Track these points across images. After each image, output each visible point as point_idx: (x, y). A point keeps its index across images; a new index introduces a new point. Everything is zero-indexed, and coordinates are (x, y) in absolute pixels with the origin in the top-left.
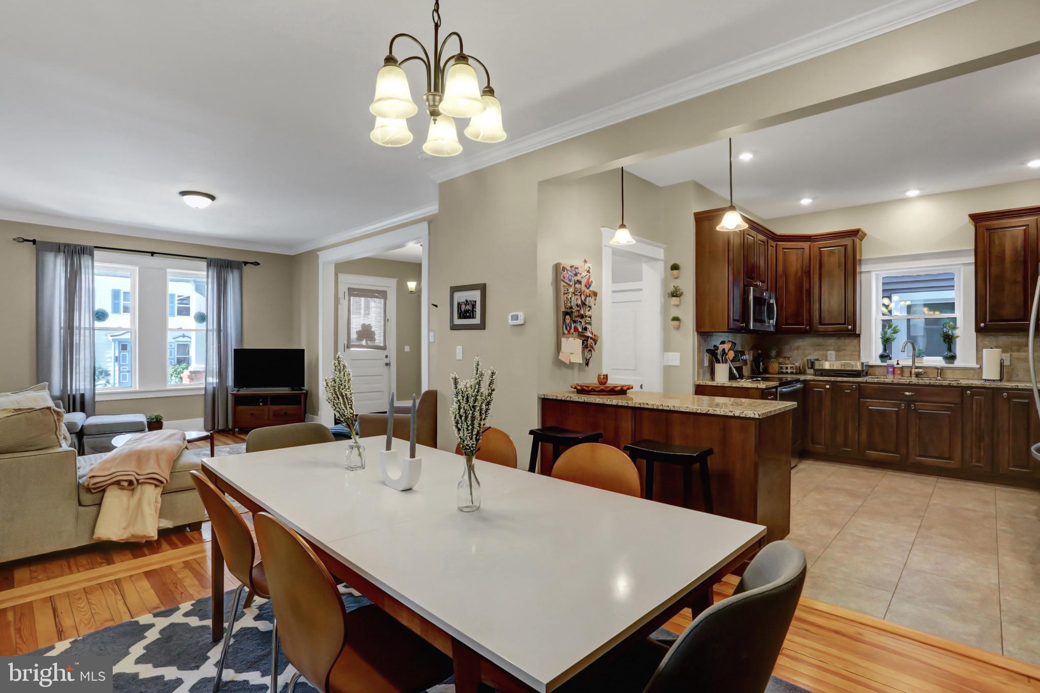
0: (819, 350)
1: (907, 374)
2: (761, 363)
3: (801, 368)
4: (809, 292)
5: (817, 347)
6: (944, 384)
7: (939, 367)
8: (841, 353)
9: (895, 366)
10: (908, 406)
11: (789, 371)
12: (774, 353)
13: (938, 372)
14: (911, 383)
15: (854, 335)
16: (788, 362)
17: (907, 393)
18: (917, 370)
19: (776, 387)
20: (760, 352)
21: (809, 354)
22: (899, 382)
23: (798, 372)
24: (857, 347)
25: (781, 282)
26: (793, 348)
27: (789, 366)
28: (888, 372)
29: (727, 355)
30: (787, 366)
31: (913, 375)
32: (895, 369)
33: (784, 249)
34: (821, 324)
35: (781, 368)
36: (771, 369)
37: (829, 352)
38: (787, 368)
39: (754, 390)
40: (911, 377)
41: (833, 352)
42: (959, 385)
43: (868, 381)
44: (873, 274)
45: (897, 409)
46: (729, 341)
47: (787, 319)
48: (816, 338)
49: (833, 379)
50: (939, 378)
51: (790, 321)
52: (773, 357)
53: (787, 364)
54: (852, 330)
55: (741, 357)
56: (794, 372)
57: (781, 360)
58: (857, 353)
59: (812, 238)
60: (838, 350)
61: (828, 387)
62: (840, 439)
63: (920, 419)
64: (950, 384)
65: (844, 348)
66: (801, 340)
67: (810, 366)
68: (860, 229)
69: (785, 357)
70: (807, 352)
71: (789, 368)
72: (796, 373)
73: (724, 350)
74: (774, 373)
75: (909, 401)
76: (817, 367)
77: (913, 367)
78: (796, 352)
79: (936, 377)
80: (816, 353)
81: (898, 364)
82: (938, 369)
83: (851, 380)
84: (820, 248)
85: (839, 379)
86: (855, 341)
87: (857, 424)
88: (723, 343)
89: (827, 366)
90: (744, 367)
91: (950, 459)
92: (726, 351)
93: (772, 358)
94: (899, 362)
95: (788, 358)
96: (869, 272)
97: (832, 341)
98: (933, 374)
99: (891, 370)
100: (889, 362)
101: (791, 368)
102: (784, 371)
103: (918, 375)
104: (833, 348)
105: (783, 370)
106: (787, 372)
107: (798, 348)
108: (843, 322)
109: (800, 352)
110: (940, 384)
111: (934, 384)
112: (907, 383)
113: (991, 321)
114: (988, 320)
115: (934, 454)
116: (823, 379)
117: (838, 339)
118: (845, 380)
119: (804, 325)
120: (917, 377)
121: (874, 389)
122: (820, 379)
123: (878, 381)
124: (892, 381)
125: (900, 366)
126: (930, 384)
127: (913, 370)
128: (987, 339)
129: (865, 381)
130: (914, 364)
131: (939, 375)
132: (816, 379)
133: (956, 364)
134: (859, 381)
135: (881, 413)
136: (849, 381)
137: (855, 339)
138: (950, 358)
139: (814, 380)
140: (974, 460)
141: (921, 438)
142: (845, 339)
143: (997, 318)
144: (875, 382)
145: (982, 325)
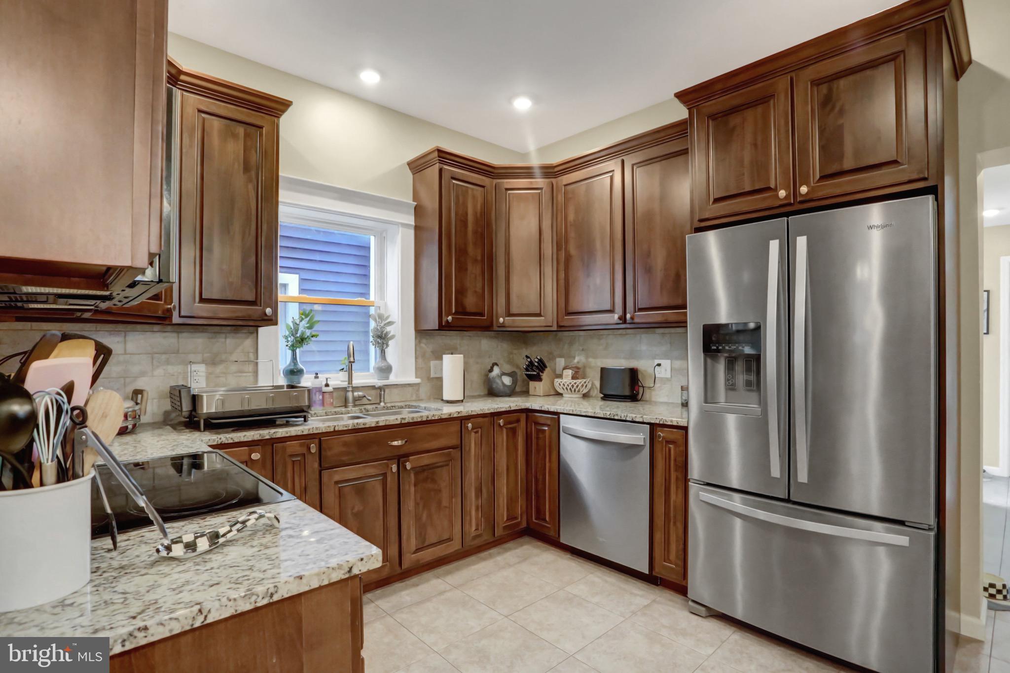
0: (168, 362)
6: (444, 417)
8: (219, 369)
10: (400, 466)
14: (403, 422)
17: (395, 443)
18: (356, 394)
21: (143, 374)
22: (388, 423)
24: (252, 356)
28: (314, 402)
31: (350, 404)
32: (326, 395)
34: (202, 299)
37: (195, 367)
40: (346, 406)
42: (459, 415)
43: (337, 429)
45: (383, 476)
48: (158, 335)
50: (382, 404)
58: (251, 368)
60: (212, 362)
61: (256, 456)
63: (415, 486)
64: (451, 414)
65: (224, 357)
68: (291, 102)
75: (401, 458)
77: (350, 389)
81: (327, 385)
82: (379, 388)
83: (306, 433)
84: (200, 111)
85: (281, 432)
86: (248, 342)
94: (329, 382)
99: (321, 397)
103: (357, 401)
104: (199, 357)
108: (253, 299)
110: (439, 418)
111: (433, 418)
112: (398, 422)
113: (457, 313)
114: (454, 311)
115: (434, 539)
116: (246, 439)
117: (212, 338)
118: (293, 434)
119: (161, 301)
120: (355, 406)
121: (345, 444)
122: (236, 440)
123: (354, 426)
124: (377, 422)
125: (330, 389)
126: (428, 419)
127: (350, 395)
128: (424, 341)
129: (332, 430)
130: (352, 384)
131: (382, 400)
132: (227, 442)
133: (393, 379)
134: (320, 432)
135: (360, 490)
136: (302, 434)
137: (247, 338)
138: (386, 370)
139: (221, 444)
140: (474, 528)
141: (418, 518)
142: (226, 338)
143: (462, 311)
144: (350, 428)
145: (450, 318)
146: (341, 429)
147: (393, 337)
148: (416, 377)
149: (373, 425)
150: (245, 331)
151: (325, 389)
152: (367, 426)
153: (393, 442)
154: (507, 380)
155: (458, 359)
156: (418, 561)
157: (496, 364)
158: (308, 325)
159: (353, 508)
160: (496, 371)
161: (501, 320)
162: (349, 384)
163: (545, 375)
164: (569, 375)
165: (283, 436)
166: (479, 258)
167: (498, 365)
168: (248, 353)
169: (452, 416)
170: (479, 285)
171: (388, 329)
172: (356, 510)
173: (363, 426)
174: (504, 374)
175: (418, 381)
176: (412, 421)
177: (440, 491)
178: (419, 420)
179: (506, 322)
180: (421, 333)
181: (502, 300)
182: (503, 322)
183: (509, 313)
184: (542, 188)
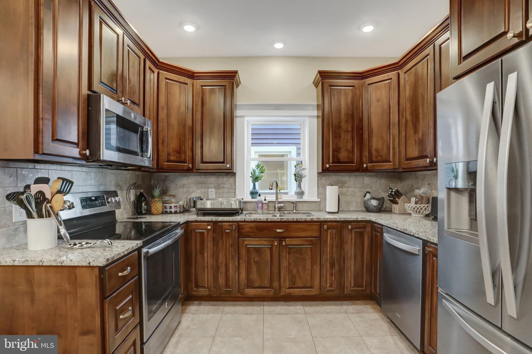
0: (202, 188)
1: (271, 208)
2: (143, 204)
3: (185, 206)
4: (192, 129)
5: (200, 185)
6: (308, 220)
7: (294, 201)
8: (220, 191)
9: (263, 202)
10: (280, 242)
11: (173, 210)
12: (157, 192)
13: (294, 206)
14: (282, 220)
15: (230, 173)
16: (173, 200)
17: (278, 231)
18: (279, 205)
19: (139, 250)
20: (142, 191)
21: (194, 192)
22: (273, 220)
23: (182, 211)
24: (233, 185)
25: (163, 115)
26: (178, 186)
27: (173, 205)
28: (258, 207)
29: (49, 202)
30: (171, 205)
31: (277, 210)
32: (264, 205)
33: (166, 79)
34: (203, 162)
35: (165, 207)
36: (154, 210)
37: (210, 190)
38: (171, 207)
39: (85, 270)
40: (275, 211)
41: (213, 190)
42: (319, 220)
43: (246, 220)
44: (246, 119)
45: (270, 246)
46: (59, 178)
47: (169, 155)
48: (199, 177)
49: (214, 218)
50: (294, 211)
51: (172, 158)
52: (157, 196)
53: (171, 203)
54: (230, 168)
55: (107, 199)
56: (178, 211)
57: (167, 198)
58: (234, 190)
59: (195, 75)
60: (218, 187)
61: (209, 227)
62: (222, 280)
63: (289, 254)
64: (312, 219)
65: (222, 186)
66: (185, 178)
67: (192, 205)
68: (237, 71)
69: (170, 195)
70: (191, 190)
71: (173, 207)
72: (180, 212)
73: (41, 193)
74: (158, 213)
75: (281, 238)
76: (199, 205)
77: (277, 202)
78: (181, 189)
79: (293, 210)
80: (199, 191)
81: (265, 200)
82: (293, 203)
83: (231, 220)
84: (202, 86)
85: (220, 219)
86: (232, 179)
87: (237, 264)
88: (45, 181)
89: (209, 205)
90: (117, 211)
91: (311, 287)
92: (48, 196)
93: (156, 198)
95: (174, 196)
96: (243, 117)
97: (212, 180)
98: (290, 207)
99: (260, 205)
100: (258, 199)
101: (175, 207)
102: (168, 210)
103: (280, 209)
104: (213, 186)
105: (166, 210)
106: (171, 211)
107: (183, 186)
108: (222, 160)
109: (185, 189)
110: (305, 220)
111: (301, 220)
112: (279, 220)
113: (333, 163)
114: (331, 162)
115: (300, 285)
116: (205, 220)
117: (218, 178)
118: (225, 220)
119: (187, 164)
120: (279, 211)
121: (251, 228)
122: (202, 220)
123: (255, 220)
125: (266, 202)
126: (297, 220)
127: (277, 205)
129: (243, 220)
130: (277, 200)
131: (295, 209)
132: (198, 220)
133: (306, 198)
134: (238, 220)
135: (258, 251)
136: (229, 220)
137: (231, 177)
138: (301, 194)
139: (196, 221)
140: (328, 286)
141: (290, 271)
142: (223, 178)
143: (337, 160)
144: (252, 220)
145: (328, 166)
146: (248, 220)
147: (305, 176)
148: (318, 198)
149: (265, 220)
150: (230, 175)
151: (264, 202)
152: (262, 220)
153: (278, 230)
154: (374, 203)
155: (336, 188)
156: (290, 293)
157: (369, 192)
158: (260, 171)
159: (254, 259)
160: (368, 196)
161: (365, 165)
162: (276, 200)
163: (399, 201)
164: (413, 201)
165: (221, 220)
166: (350, 129)
167: (370, 193)
168: (232, 184)
169: (313, 220)
170: (350, 145)
171: (303, 172)
172: (256, 260)
173: (259, 220)
174: (373, 198)
175: (319, 200)
176: (287, 220)
177: (305, 260)
178: (292, 220)
179: (368, 166)
180: (318, 173)
181: (366, 153)
182: (367, 167)
183: (371, 161)
184: (391, 79)
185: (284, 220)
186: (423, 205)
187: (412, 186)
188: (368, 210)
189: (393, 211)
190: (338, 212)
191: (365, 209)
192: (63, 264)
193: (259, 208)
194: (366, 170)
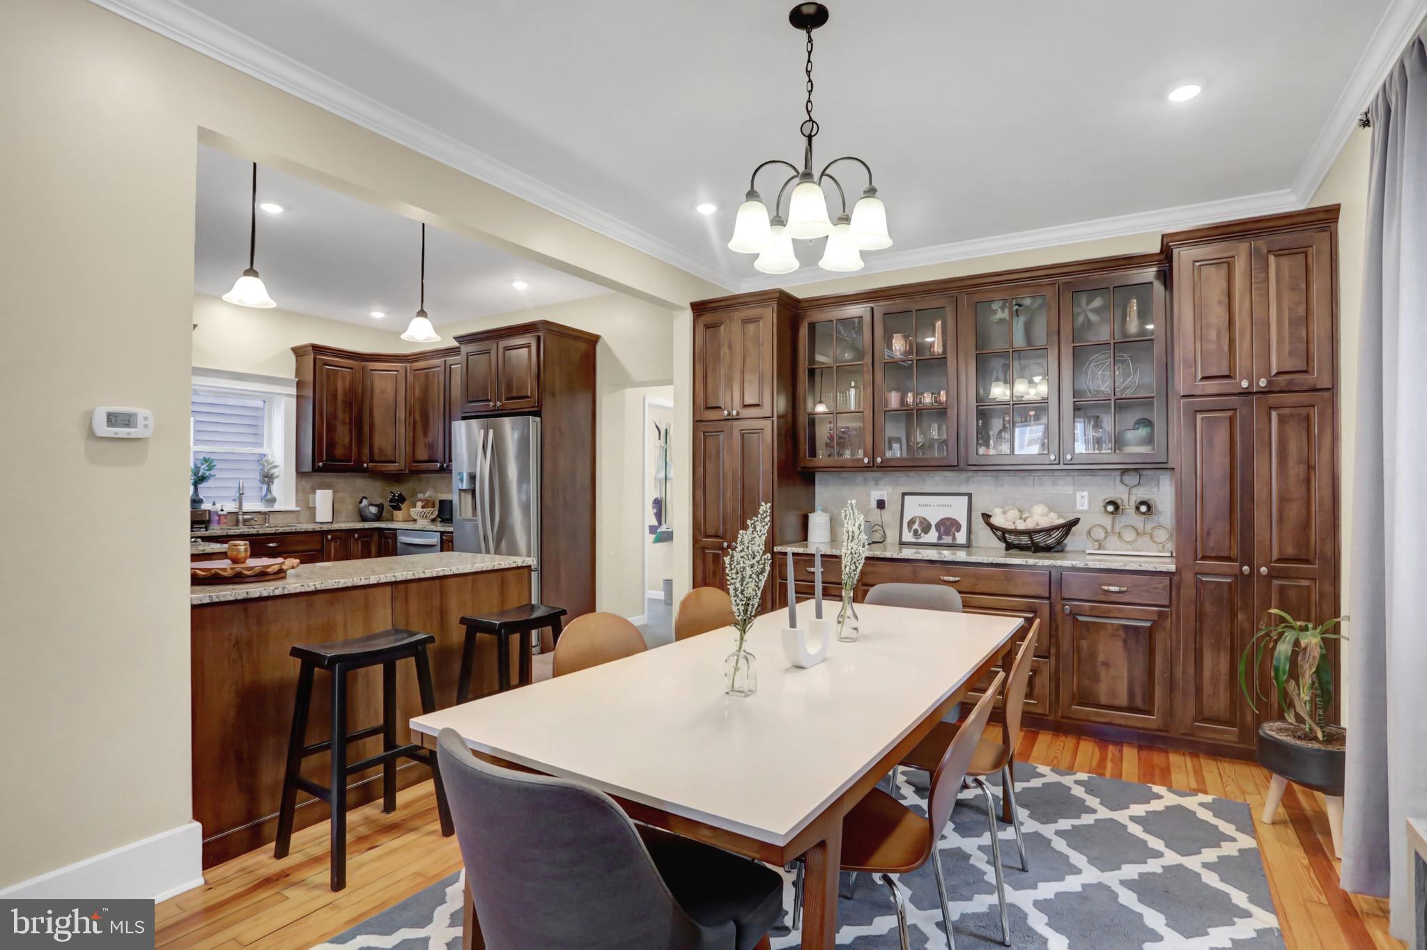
1: (233, 522)
7: (265, 511)
14: (277, 532)
17: (271, 545)
18: (244, 516)
28: (212, 521)
31: (240, 523)
40: (238, 525)
42: (321, 530)
43: (229, 534)
50: (267, 524)
77: (240, 513)
79: (264, 523)
82: (261, 513)
94: (224, 508)
98: (258, 518)
99: (216, 518)
103: (246, 521)
110: (305, 530)
111: (300, 531)
112: (274, 532)
113: (327, 460)
114: (324, 459)
120: (245, 525)
123: (241, 533)
124: (258, 531)
125: (225, 512)
126: (296, 531)
127: (240, 517)
128: (304, 480)
130: (242, 510)
131: (267, 519)
133: (277, 507)
138: (271, 501)
143: (331, 457)
145: (321, 464)
147: (277, 477)
148: (297, 506)
149: (255, 533)
151: (221, 512)
152: (250, 533)
154: (373, 510)
155: (329, 493)
157: (365, 497)
158: (207, 467)
160: (365, 502)
161: (365, 465)
162: (239, 510)
163: (403, 506)
164: (419, 505)
166: (347, 421)
167: (368, 499)
169: (315, 530)
170: (347, 440)
171: (273, 471)
173: (247, 533)
174: (371, 505)
175: (298, 509)
176: (284, 532)
178: (289, 531)
179: (369, 467)
180: (300, 474)
181: (366, 451)
182: (367, 466)
183: (372, 460)
184: (398, 371)
185: (279, 531)
186: (429, 509)
187: (414, 490)
188: (364, 519)
189: (395, 519)
190: (332, 523)
191: (360, 519)
192: (205, 552)
193: (215, 522)
194: (366, 470)
